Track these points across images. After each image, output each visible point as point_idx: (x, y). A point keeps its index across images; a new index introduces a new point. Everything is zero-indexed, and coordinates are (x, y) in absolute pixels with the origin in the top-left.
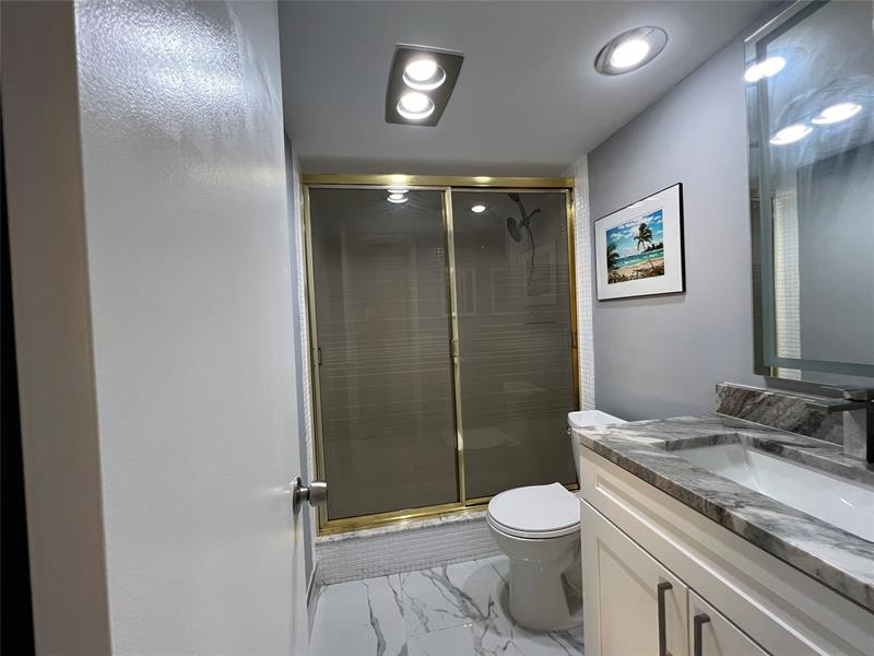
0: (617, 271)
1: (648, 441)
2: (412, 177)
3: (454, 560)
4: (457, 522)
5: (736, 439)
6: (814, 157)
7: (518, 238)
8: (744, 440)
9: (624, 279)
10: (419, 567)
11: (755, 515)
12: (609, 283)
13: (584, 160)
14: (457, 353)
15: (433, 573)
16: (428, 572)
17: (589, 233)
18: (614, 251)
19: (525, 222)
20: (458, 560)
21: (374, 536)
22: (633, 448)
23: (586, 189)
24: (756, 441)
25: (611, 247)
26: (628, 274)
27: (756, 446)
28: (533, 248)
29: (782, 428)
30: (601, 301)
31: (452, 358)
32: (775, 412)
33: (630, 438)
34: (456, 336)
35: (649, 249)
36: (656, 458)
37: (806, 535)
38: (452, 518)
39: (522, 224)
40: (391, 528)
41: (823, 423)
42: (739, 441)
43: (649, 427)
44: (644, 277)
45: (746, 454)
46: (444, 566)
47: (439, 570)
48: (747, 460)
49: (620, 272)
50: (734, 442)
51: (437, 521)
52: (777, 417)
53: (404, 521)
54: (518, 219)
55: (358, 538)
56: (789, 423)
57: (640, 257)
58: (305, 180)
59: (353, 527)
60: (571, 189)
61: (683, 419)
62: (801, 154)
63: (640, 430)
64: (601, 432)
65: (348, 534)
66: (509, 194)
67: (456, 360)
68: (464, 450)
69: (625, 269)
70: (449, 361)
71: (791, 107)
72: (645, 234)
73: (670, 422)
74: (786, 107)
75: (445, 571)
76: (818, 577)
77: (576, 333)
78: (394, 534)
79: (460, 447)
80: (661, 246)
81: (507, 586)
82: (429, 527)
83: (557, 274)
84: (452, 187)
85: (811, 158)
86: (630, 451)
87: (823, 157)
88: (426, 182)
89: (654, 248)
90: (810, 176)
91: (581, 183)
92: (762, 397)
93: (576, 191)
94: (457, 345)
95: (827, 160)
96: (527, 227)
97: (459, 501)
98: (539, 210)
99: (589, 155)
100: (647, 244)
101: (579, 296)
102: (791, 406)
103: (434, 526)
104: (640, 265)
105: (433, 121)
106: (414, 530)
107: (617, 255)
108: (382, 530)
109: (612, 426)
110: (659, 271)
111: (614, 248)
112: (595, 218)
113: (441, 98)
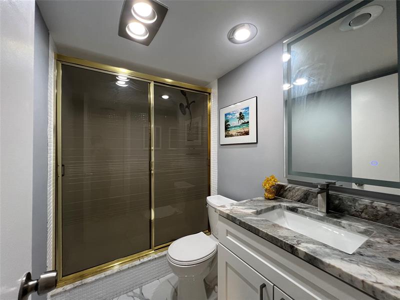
0: (229, 132)
1: (250, 211)
2: (132, 71)
3: (147, 282)
4: (150, 260)
5: (280, 207)
6: (307, 92)
7: (184, 113)
8: (283, 207)
9: (232, 136)
10: (125, 292)
11: (307, 248)
12: (226, 137)
13: (216, 81)
14: (153, 168)
15: (134, 293)
16: (131, 294)
17: (217, 114)
18: (228, 123)
19: (188, 107)
20: (149, 281)
21: (96, 280)
22: (245, 216)
23: (216, 94)
24: (287, 207)
25: (226, 121)
26: (234, 134)
27: (287, 209)
28: (191, 119)
29: (294, 200)
30: (221, 145)
31: (150, 170)
32: (292, 194)
33: (242, 210)
34: (153, 159)
35: (243, 123)
36: (257, 220)
37: (329, 255)
38: (146, 259)
39: (187, 107)
40: (108, 272)
41: (309, 198)
42: (281, 207)
43: (248, 204)
44: (241, 135)
45: (283, 213)
46: (141, 287)
47: (137, 291)
48: (284, 215)
49: (230, 133)
50: (279, 208)
51: (137, 262)
52: (292, 196)
53: (116, 266)
54: (185, 104)
55: (85, 284)
56: (296, 198)
57: (239, 126)
58: (59, 58)
59: (82, 277)
60: (210, 94)
61: (259, 198)
62: (303, 90)
63: (244, 206)
64: (229, 209)
65: (78, 283)
66: (181, 91)
67: (152, 172)
68: (155, 219)
69: (232, 131)
70: (148, 173)
71: (299, 71)
72: (241, 117)
73: (254, 201)
74: (297, 71)
75: (141, 290)
76: (340, 278)
77: (210, 159)
78: (110, 276)
79: (153, 217)
80: (248, 122)
81: (176, 291)
82: (132, 267)
83: (202, 131)
84: (154, 82)
85: (306, 93)
86: (245, 218)
87: (310, 93)
88: (140, 76)
89: (245, 123)
90: (305, 99)
91: (214, 92)
92: (287, 188)
93: (212, 94)
94: (153, 164)
95: (311, 94)
96: (189, 109)
97: (150, 248)
98: (194, 102)
99: (218, 80)
100: (242, 121)
101: (212, 142)
102: (298, 191)
103: (136, 266)
104: (239, 130)
105: (147, 43)
106: (123, 271)
107: (229, 125)
108: (102, 275)
109: (232, 205)
110: (247, 133)
111: (228, 122)
112: (220, 107)
113: (153, 30)
